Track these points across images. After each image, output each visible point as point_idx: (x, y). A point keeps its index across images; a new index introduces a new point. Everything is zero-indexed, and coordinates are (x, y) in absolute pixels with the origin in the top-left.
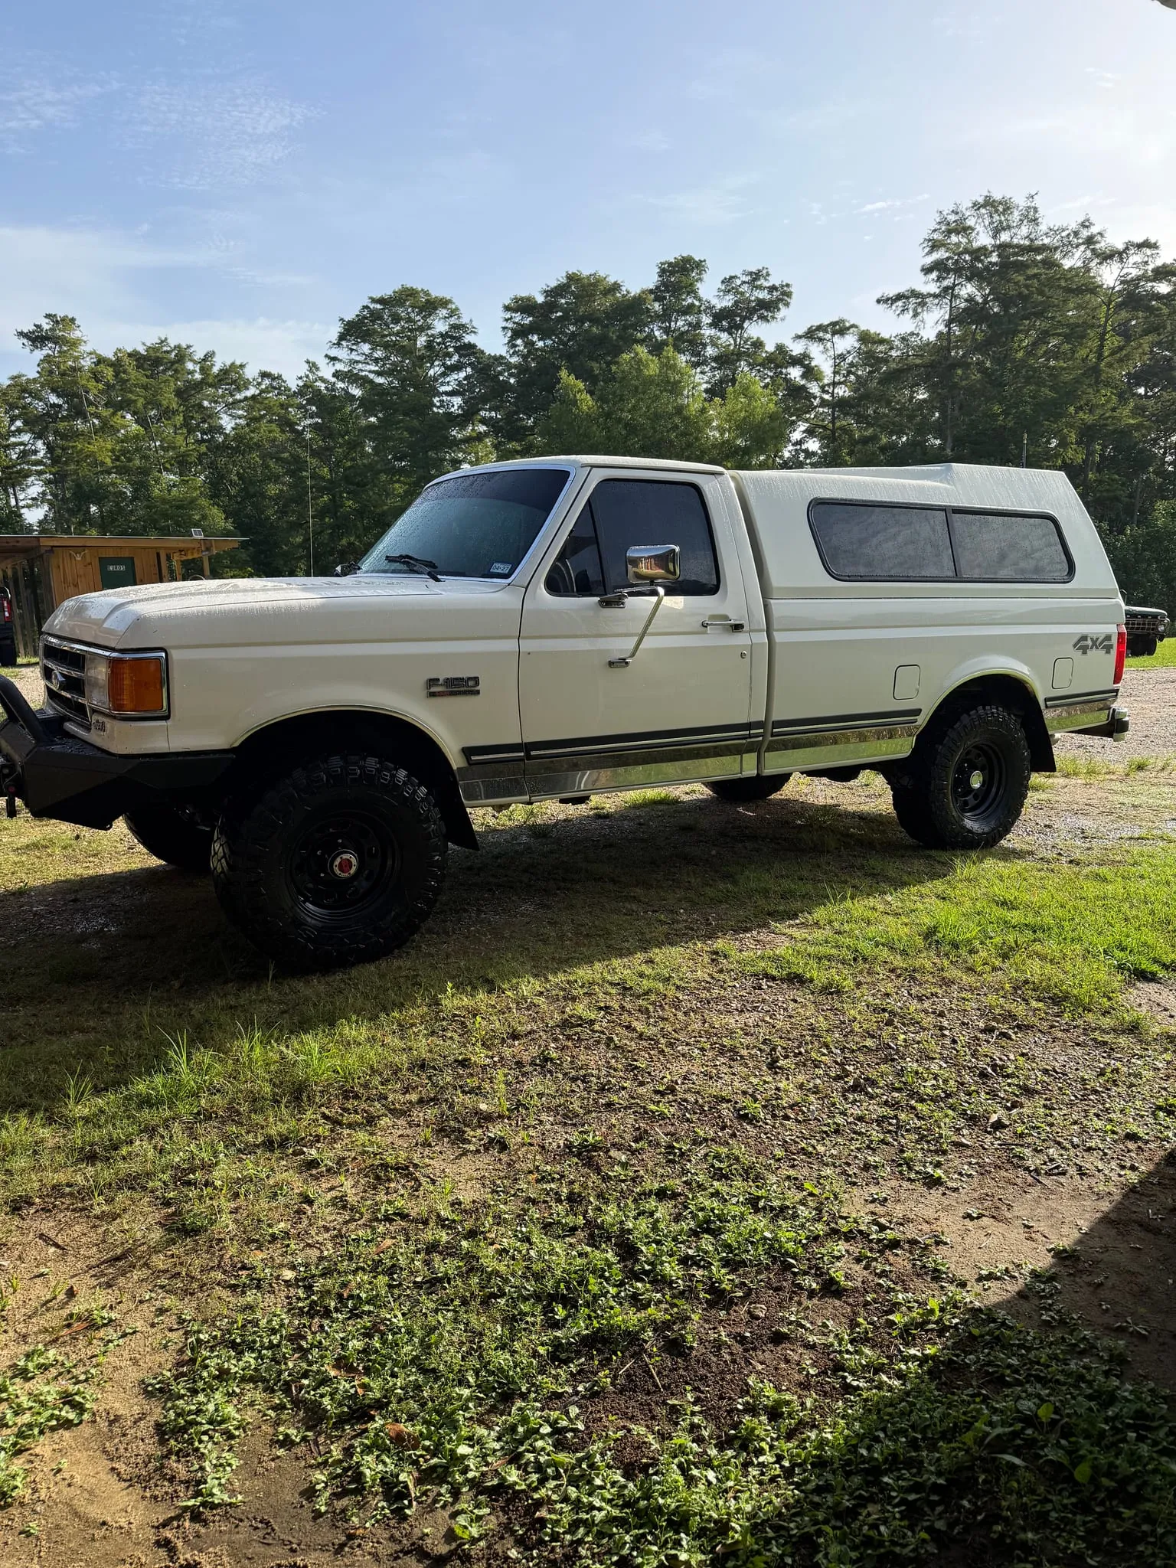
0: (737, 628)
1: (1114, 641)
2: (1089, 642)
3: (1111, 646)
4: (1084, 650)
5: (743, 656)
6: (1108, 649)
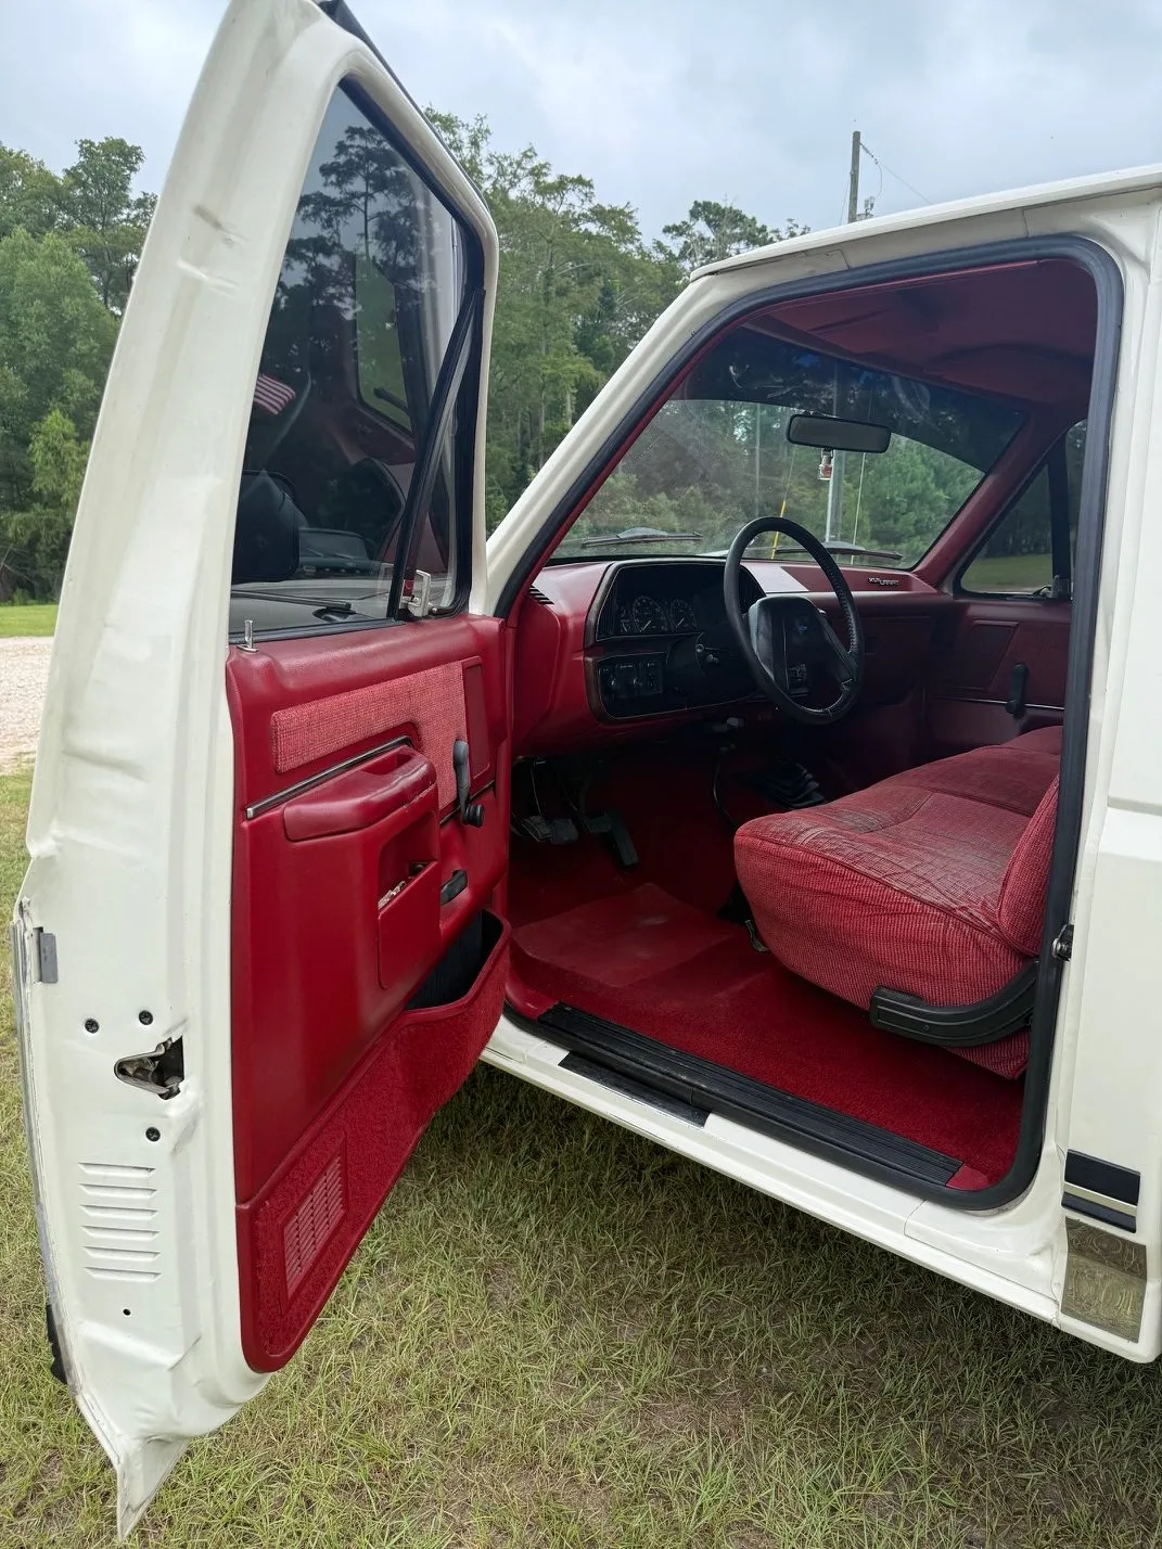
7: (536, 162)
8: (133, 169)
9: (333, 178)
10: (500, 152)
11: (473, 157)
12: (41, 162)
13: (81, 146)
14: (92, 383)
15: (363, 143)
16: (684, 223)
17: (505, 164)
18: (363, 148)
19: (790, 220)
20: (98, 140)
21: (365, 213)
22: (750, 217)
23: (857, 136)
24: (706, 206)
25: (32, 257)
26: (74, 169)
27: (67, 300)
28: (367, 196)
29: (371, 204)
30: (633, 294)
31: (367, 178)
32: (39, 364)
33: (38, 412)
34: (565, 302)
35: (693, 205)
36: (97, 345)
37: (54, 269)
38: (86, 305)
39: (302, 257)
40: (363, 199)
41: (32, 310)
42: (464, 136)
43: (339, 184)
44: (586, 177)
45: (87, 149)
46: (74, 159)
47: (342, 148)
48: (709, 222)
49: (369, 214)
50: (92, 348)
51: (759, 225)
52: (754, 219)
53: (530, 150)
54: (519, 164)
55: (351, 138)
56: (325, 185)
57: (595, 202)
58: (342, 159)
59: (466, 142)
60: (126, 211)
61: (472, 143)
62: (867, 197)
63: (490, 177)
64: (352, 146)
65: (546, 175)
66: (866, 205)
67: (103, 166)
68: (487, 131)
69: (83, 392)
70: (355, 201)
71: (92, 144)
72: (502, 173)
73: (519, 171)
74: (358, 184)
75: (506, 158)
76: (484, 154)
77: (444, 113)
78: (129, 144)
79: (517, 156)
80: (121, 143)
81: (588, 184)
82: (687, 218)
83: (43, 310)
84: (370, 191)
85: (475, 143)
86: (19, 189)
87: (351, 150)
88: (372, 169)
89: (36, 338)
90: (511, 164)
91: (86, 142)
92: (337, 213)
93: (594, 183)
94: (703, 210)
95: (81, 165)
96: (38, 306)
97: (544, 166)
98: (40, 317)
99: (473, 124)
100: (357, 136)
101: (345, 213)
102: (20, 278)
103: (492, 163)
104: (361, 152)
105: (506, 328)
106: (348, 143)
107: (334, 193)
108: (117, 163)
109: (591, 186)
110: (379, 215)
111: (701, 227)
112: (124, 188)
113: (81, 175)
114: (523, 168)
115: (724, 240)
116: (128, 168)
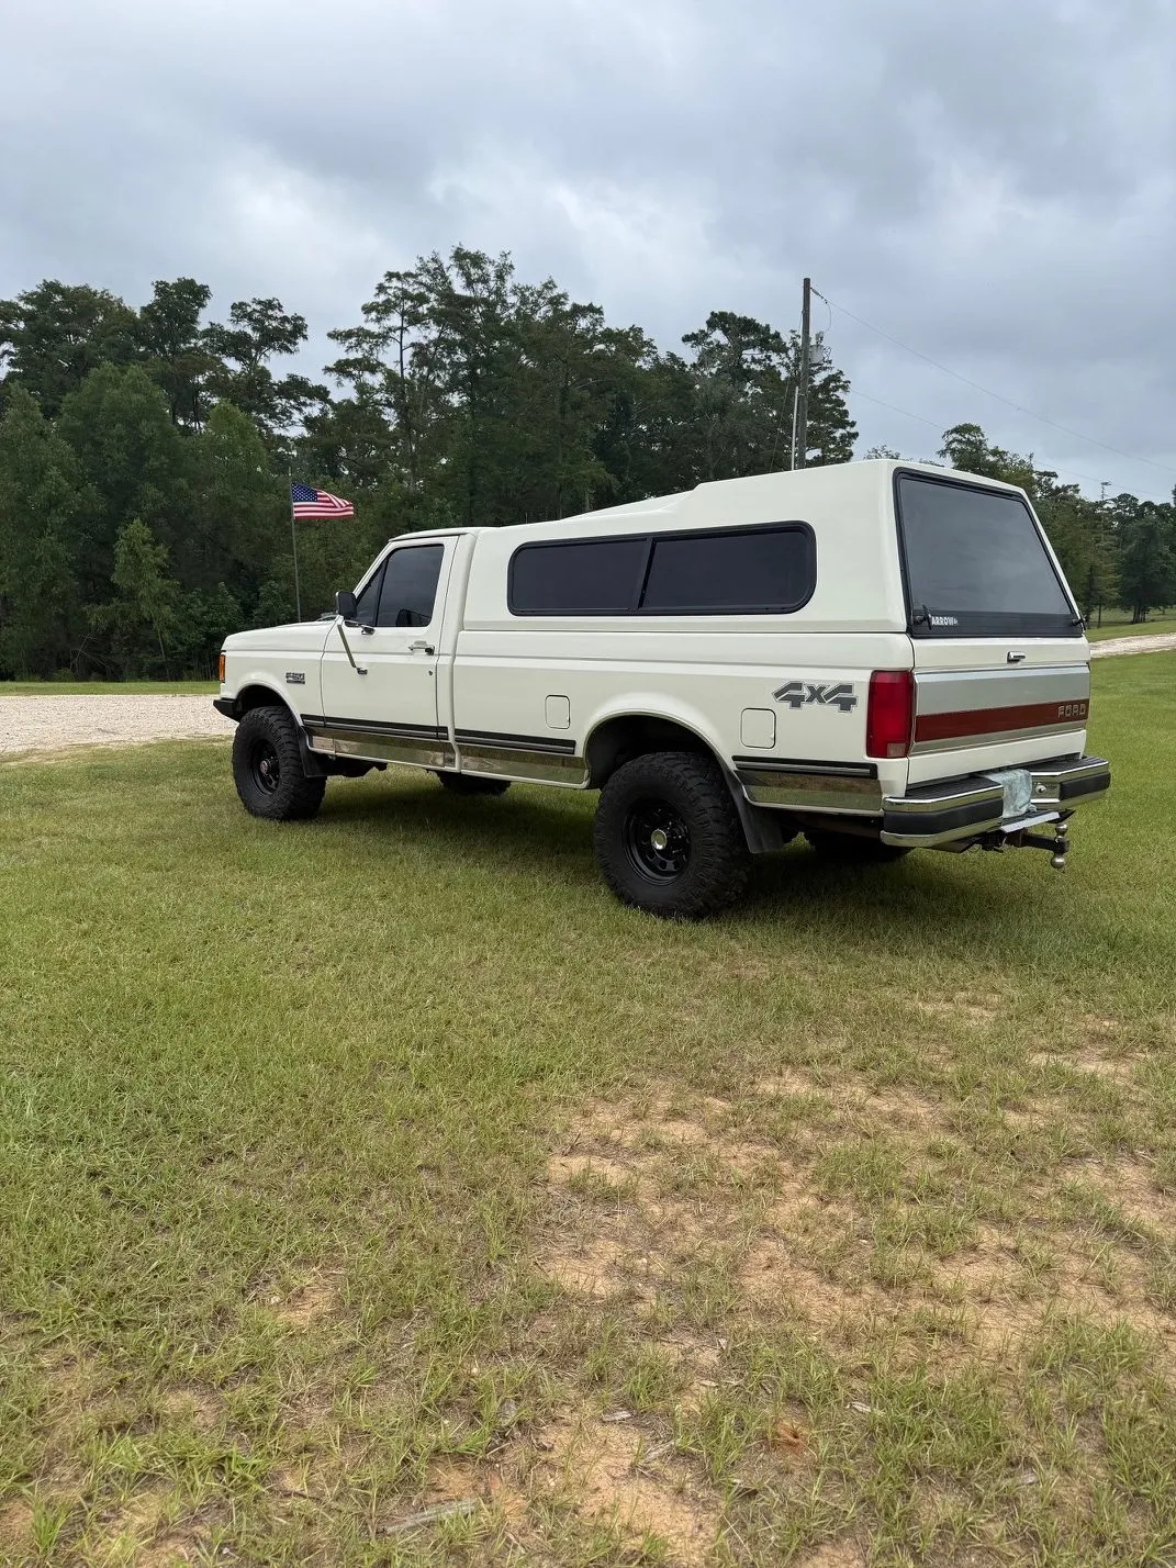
0: (430, 651)
1: (862, 695)
2: (806, 692)
3: (853, 701)
4: (796, 702)
5: (431, 673)
6: (846, 705)
7: (555, 292)
8: (202, 306)
9: (373, 315)
10: (523, 284)
11: (498, 289)
12: (121, 300)
13: (157, 287)
14: (162, 494)
15: (399, 285)
16: (702, 331)
17: (527, 294)
18: (399, 289)
19: (793, 332)
20: (172, 280)
21: (401, 343)
22: (764, 325)
23: (807, 282)
24: (723, 315)
25: (116, 385)
26: (150, 306)
27: (144, 423)
28: (402, 329)
29: (405, 335)
30: (649, 402)
31: (403, 314)
32: (119, 477)
33: (117, 519)
34: (581, 414)
35: (709, 316)
36: (167, 461)
37: (135, 397)
38: (160, 427)
39: (349, 375)
40: (398, 332)
41: (114, 432)
42: (491, 270)
43: (378, 320)
44: (597, 305)
45: (162, 289)
46: (149, 297)
47: (381, 288)
48: (725, 332)
49: (404, 344)
50: (162, 464)
51: (772, 332)
52: (768, 326)
53: (550, 283)
54: (540, 294)
55: (389, 280)
56: (366, 321)
57: (605, 326)
58: (382, 298)
59: (493, 275)
60: (193, 341)
61: (498, 276)
62: (817, 332)
63: (513, 305)
64: (390, 288)
65: (563, 304)
66: (817, 338)
67: (176, 304)
68: (511, 266)
69: (155, 502)
70: (392, 334)
71: (167, 285)
72: (524, 301)
73: (541, 301)
74: (395, 320)
75: (528, 289)
76: (509, 285)
77: (473, 251)
78: (198, 283)
79: (539, 287)
80: (192, 282)
81: (599, 311)
82: (705, 327)
83: (124, 432)
84: (405, 325)
85: (500, 277)
86: (101, 324)
87: (388, 290)
88: (406, 307)
89: (117, 456)
90: (532, 294)
91: (162, 283)
92: (377, 345)
93: (604, 310)
94: (719, 320)
95: (156, 302)
96: (119, 428)
97: (560, 296)
98: (120, 438)
99: (498, 261)
100: (394, 279)
101: (383, 343)
102: (105, 404)
103: (516, 294)
104: (399, 293)
105: (525, 440)
106: (387, 285)
107: (374, 328)
108: (188, 300)
109: (601, 313)
110: (413, 345)
111: (718, 336)
112: (194, 321)
113: (156, 311)
114: (544, 298)
115: (739, 347)
116: (197, 304)
